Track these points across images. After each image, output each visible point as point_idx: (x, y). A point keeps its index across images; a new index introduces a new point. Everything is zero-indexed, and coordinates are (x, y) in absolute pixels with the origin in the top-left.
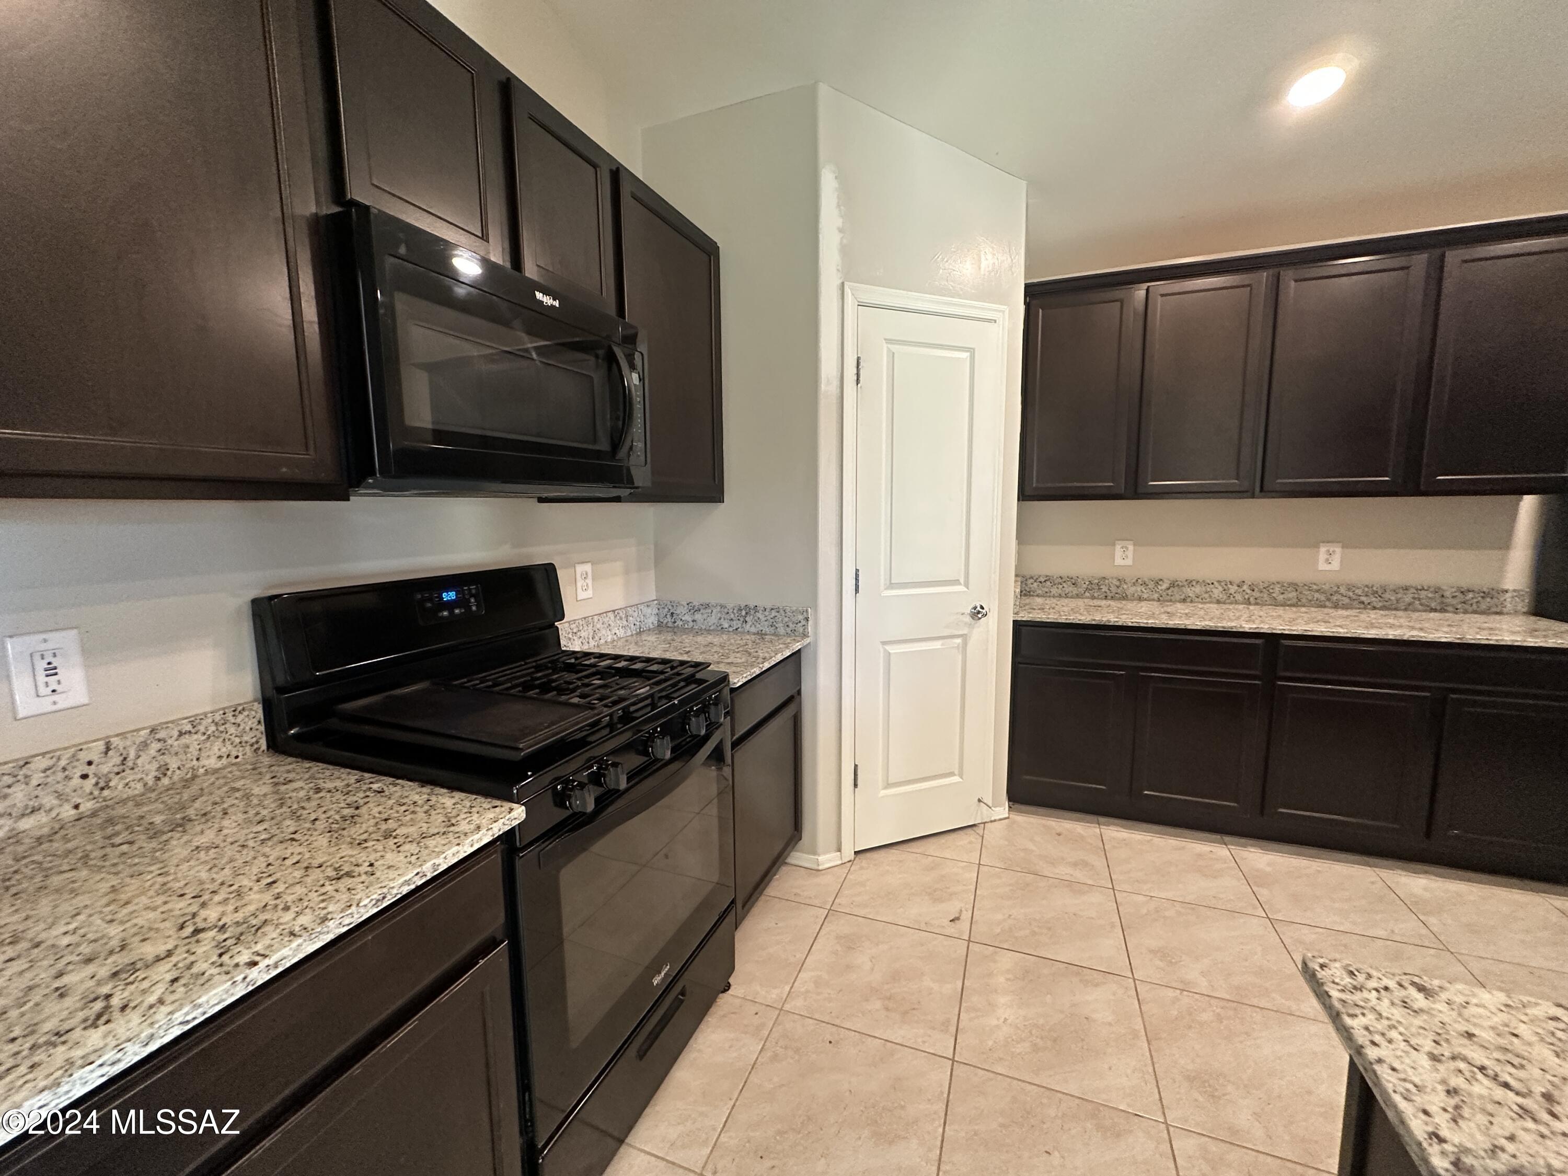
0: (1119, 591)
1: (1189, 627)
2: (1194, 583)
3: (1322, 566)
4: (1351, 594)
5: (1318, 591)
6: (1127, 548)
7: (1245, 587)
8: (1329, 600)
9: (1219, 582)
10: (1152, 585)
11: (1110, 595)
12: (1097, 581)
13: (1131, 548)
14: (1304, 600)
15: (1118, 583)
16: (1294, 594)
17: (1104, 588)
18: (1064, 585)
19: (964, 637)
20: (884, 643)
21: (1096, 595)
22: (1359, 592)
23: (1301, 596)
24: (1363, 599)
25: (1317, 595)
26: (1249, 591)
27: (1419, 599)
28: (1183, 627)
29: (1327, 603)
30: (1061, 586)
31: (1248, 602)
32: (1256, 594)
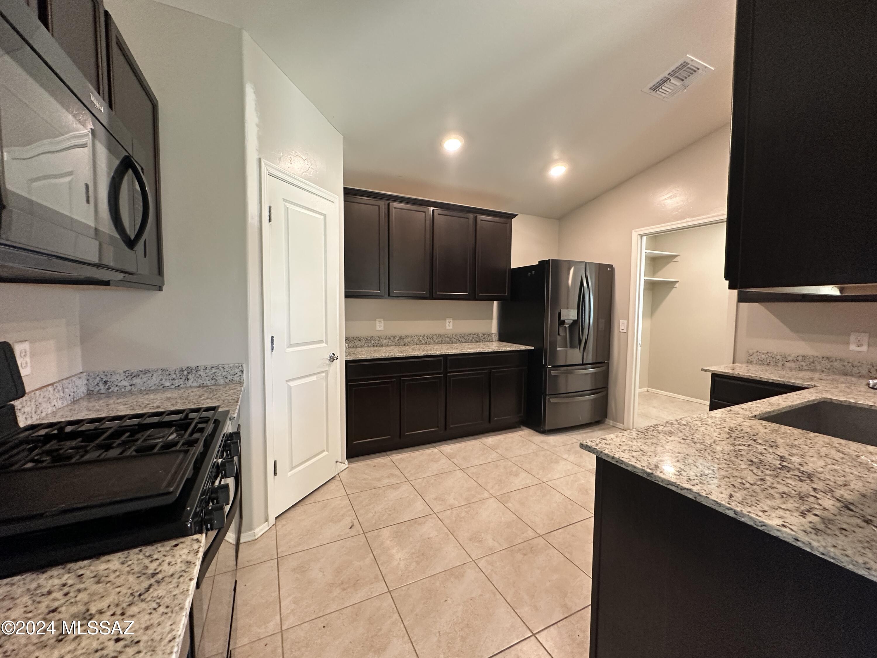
0: (379, 343)
1: (419, 355)
2: (408, 337)
3: (448, 327)
4: (456, 337)
5: (447, 337)
6: (381, 322)
7: (425, 337)
8: (450, 340)
9: (416, 336)
10: (392, 338)
11: (375, 345)
12: (369, 338)
13: (383, 321)
14: (443, 341)
15: (378, 339)
16: (440, 339)
17: (373, 342)
18: (355, 341)
19: (327, 372)
20: (288, 381)
21: (369, 345)
22: (458, 337)
23: (442, 340)
24: (460, 339)
25: (447, 339)
26: (426, 339)
27: (474, 338)
28: (416, 355)
29: (450, 342)
30: (353, 342)
31: (426, 343)
32: (429, 340)
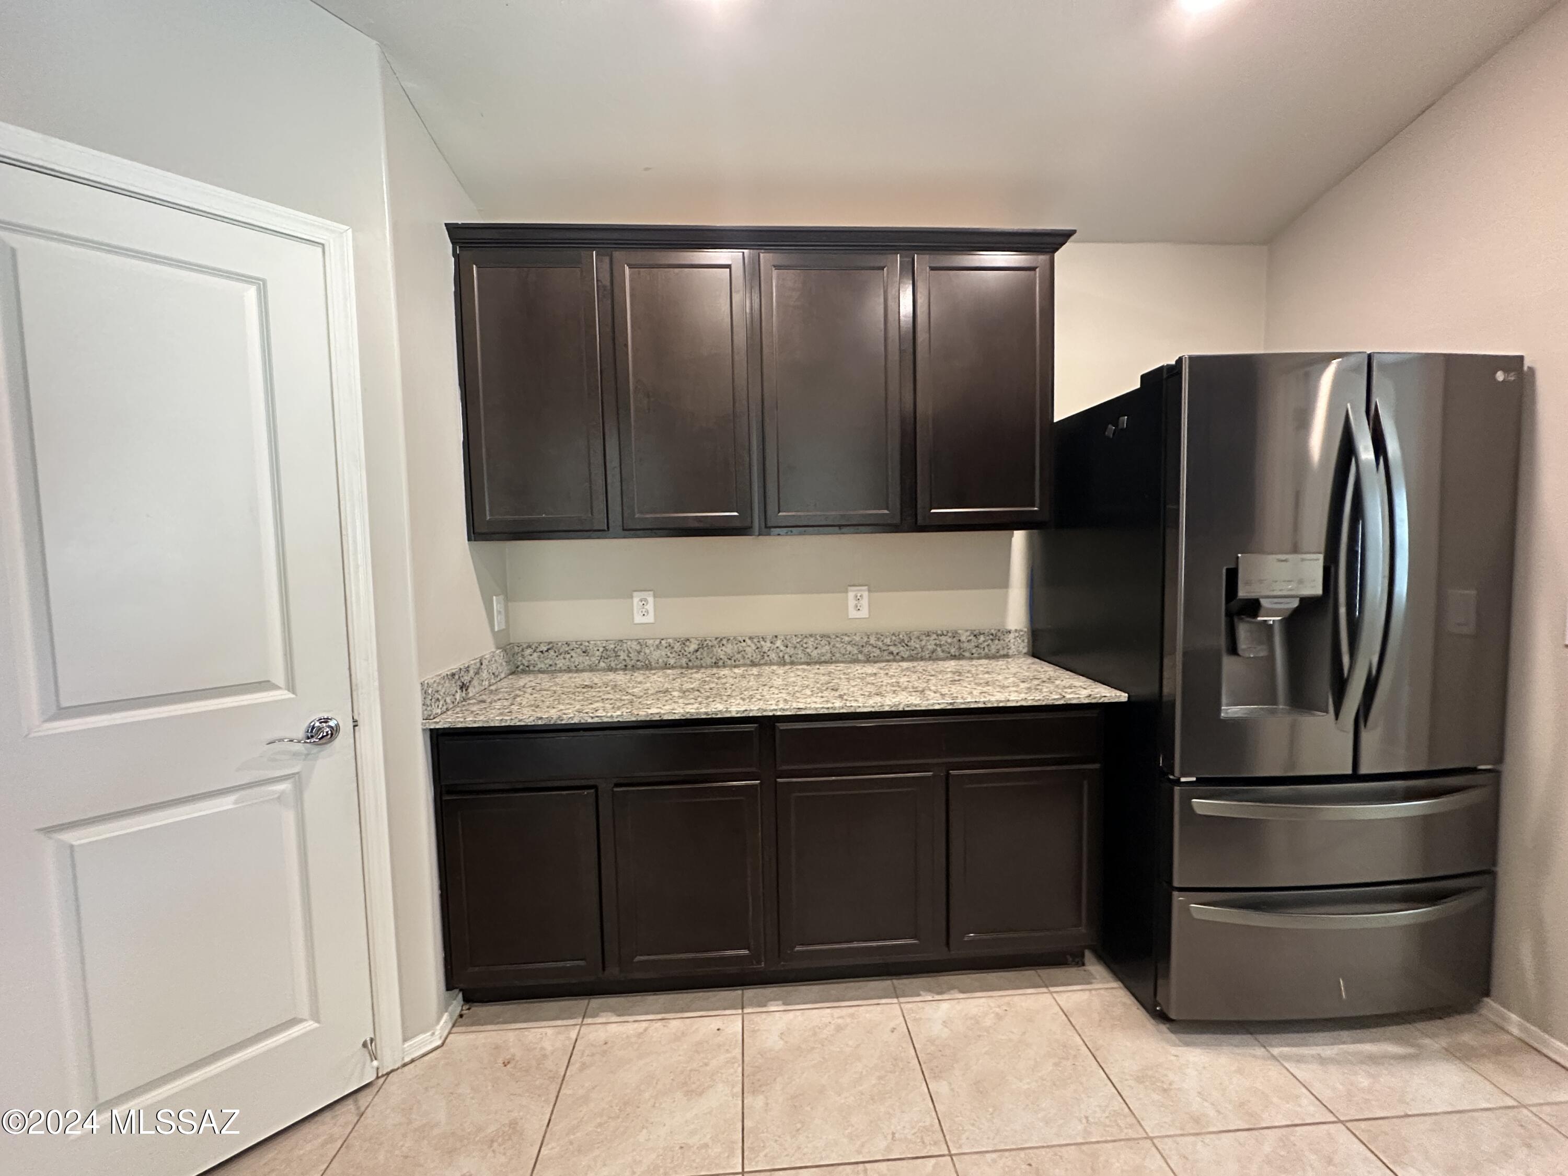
0: (641, 658)
2: (724, 642)
3: (853, 613)
4: (880, 644)
5: (849, 643)
6: (646, 600)
7: (778, 643)
8: (861, 652)
9: (750, 638)
10: (677, 647)
11: (630, 663)
12: (613, 646)
13: (651, 600)
14: (838, 655)
15: (638, 648)
16: (827, 647)
17: (623, 656)
18: (573, 653)
19: (296, 778)
21: (613, 664)
22: (888, 641)
23: (834, 650)
24: (892, 648)
25: (849, 648)
26: (782, 648)
27: (940, 646)
31: (782, 663)
32: (790, 651)
